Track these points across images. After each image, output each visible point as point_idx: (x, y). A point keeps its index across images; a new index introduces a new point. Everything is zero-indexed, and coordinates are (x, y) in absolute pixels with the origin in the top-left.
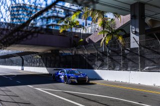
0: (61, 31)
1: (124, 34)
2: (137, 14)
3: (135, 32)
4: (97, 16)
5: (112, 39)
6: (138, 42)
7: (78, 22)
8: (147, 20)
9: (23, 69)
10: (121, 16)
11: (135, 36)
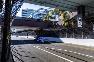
0: (44, 20)
1: (74, 21)
2: (81, 11)
3: (80, 20)
4: (61, 13)
5: (69, 23)
6: (82, 25)
7: (52, 16)
8: (86, 14)
9: (27, 38)
10: (73, 12)
11: (80, 22)
